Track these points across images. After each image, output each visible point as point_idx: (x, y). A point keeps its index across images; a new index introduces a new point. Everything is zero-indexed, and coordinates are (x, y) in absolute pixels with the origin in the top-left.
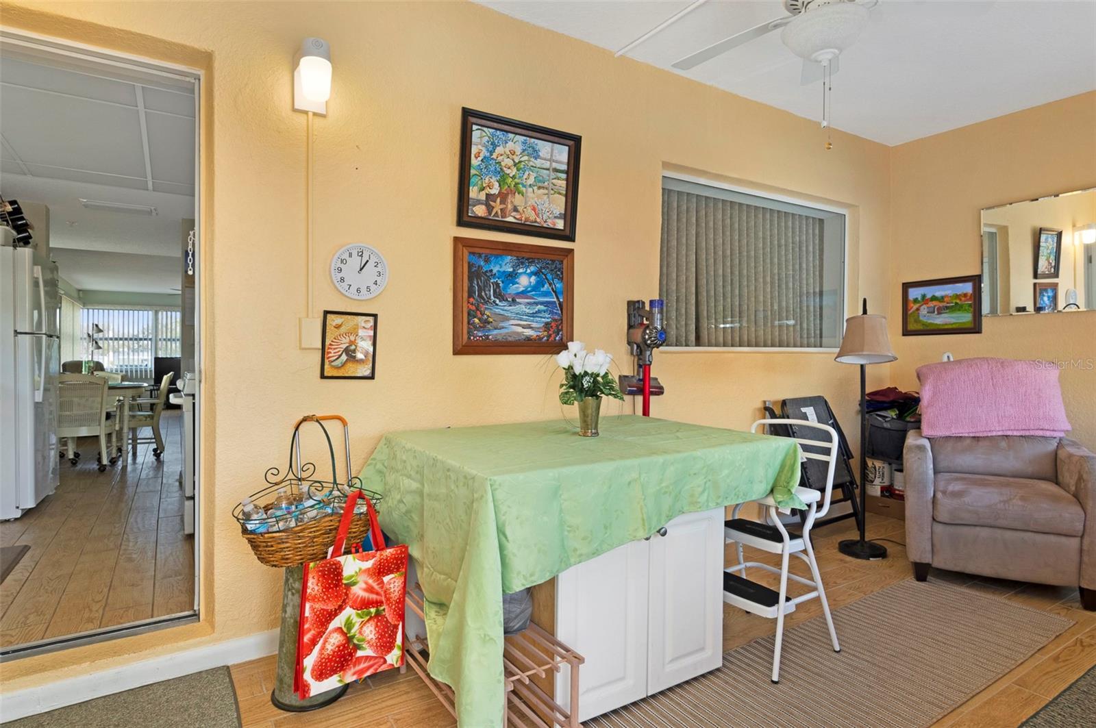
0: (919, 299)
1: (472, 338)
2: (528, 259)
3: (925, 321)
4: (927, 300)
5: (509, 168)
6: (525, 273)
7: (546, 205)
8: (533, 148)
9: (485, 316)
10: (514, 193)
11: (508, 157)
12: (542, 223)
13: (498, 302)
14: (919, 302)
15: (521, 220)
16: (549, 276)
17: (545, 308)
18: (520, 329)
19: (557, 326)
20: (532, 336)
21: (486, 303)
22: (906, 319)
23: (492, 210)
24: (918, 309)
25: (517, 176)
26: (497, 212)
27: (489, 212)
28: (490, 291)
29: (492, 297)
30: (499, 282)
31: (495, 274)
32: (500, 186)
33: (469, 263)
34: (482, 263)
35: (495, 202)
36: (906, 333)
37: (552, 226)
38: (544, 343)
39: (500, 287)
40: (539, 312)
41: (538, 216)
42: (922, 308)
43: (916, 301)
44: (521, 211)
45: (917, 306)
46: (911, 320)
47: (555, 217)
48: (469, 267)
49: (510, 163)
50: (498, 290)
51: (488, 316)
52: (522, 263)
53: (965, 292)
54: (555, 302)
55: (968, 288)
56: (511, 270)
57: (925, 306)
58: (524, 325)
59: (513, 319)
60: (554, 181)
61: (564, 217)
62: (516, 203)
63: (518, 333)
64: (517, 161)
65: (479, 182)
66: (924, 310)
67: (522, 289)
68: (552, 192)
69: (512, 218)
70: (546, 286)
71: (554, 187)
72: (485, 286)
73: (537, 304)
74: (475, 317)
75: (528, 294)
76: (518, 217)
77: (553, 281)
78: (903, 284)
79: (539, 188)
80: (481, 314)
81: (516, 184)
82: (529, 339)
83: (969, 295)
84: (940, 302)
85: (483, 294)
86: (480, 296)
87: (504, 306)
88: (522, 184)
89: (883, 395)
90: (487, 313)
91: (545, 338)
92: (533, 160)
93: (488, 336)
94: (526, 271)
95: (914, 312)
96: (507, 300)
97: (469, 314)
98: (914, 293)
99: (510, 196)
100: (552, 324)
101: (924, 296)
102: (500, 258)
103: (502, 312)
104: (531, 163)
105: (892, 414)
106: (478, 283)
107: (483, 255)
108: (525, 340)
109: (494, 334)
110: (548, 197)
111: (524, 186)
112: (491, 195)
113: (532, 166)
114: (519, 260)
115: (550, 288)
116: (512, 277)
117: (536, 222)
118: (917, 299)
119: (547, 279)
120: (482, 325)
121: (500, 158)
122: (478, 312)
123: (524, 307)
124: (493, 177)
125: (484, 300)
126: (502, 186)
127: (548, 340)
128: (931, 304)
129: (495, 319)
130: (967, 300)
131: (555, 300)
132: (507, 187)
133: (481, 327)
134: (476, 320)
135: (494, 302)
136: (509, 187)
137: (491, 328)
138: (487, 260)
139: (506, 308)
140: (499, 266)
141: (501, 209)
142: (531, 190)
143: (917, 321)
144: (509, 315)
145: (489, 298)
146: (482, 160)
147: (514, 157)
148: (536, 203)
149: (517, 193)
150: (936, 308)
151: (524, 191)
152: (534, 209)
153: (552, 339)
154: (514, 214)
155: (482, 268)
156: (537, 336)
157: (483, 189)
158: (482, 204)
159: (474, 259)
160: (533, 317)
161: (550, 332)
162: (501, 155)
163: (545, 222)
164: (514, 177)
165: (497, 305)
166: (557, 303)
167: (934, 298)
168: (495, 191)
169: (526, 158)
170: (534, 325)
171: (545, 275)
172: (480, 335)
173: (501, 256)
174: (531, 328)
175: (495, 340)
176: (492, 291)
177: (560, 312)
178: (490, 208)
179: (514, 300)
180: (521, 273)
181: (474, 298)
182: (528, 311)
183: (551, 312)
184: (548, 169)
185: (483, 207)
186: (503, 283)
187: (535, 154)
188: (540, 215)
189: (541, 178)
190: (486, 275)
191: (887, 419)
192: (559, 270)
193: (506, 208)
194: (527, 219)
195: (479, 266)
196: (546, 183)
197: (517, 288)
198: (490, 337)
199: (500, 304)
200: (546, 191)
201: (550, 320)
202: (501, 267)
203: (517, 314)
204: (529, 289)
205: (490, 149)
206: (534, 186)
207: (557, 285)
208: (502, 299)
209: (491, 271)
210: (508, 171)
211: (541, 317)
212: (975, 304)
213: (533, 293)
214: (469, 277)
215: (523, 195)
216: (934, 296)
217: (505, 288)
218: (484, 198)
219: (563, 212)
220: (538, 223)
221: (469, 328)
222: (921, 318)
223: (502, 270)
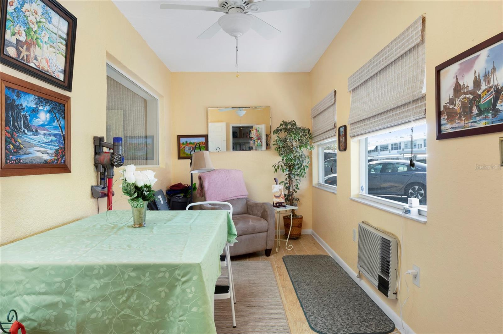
0: (185, 143)
1: (8, 162)
2: (45, 100)
3: (187, 153)
4: (188, 144)
5: (33, 24)
6: (43, 110)
7: (54, 61)
8: (48, 14)
9: (18, 143)
10: (36, 45)
11: (33, 15)
12: (52, 73)
13: (26, 131)
14: (185, 144)
15: (39, 68)
16: (57, 115)
17: (55, 139)
18: (40, 155)
19: (62, 153)
20: (48, 160)
21: (18, 131)
22: (180, 151)
23: (20, 54)
24: (184, 148)
25: (38, 32)
26: (23, 57)
27: (18, 55)
28: (21, 122)
29: (22, 128)
30: (27, 115)
31: (24, 108)
32: (26, 36)
33: (6, 95)
34: (15, 98)
35: (22, 48)
36: (180, 158)
37: (57, 77)
38: (55, 165)
39: (27, 119)
40: (52, 141)
41: (49, 67)
42: (186, 147)
43: (183, 144)
44: (39, 61)
45: (183, 146)
46: (181, 152)
47: (59, 71)
48: (6, 99)
49: (34, 20)
50: (26, 122)
51: (20, 143)
52: (42, 102)
53: (202, 141)
54: (60, 134)
55: (203, 140)
56: (34, 106)
57: (187, 146)
58: (43, 151)
59: (37, 146)
60: (59, 44)
61: (65, 72)
62: (37, 54)
63: (40, 158)
64: (38, 21)
65: (12, 28)
66: (187, 148)
67: (41, 123)
68: (58, 52)
69: (34, 64)
70: (56, 121)
71: (59, 49)
72: (17, 117)
73: (50, 135)
74: (10, 144)
75: (45, 127)
76: (37, 65)
77: (59, 118)
78: (178, 136)
79: (51, 46)
80: (14, 141)
81: (37, 39)
82: (46, 162)
83: (204, 143)
84: (193, 145)
85: (16, 124)
86: (14, 125)
87: (31, 135)
88: (41, 40)
89: (176, 187)
90: (19, 140)
91: (56, 162)
92: (48, 24)
93: (20, 160)
94: (44, 108)
95: (182, 149)
96: (32, 131)
97: (6, 141)
98: (183, 140)
99: (33, 46)
100: (59, 151)
101: (187, 142)
102: (27, 95)
103: (29, 140)
104: (47, 26)
105: (182, 195)
106: (12, 113)
107: (16, 91)
108: (44, 163)
109: (25, 158)
110: (56, 55)
111: (42, 42)
112: (20, 40)
113: (47, 28)
114: (40, 99)
115: (58, 124)
116: (35, 112)
117: (48, 72)
118: (184, 143)
119: (56, 116)
120: (15, 150)
121: (27, 13)
122: (12, 139)
123: (43, 137)
124: (22, 27)
125: (17, 129)
126: (28, 36)
127: (57, 163)
128: (190, 146)
129: (25, 146)
130: (203, 145)
131: (61, 133)
132: (31, 38)
133: (15, 152)
134: (11, 146)
135: (24, 131)
136: (32, 38)
137: (22, 153)
138: (18, 96)
139: (32, 137)
140: (26, 102)
141: (27, 55)
142: (45, 46)
143: (184, 153)
144: (34, 143)
145: (20, 128)
146: (14, 9)
147: (37, 16)
148: (49, 57)
149: (37, 46)
150: (192, 147)
151: (42, 46)
152: (47, 62)
153: (59, 162)
154: (35, 61)
155: (15, 102)
156: (51, 160)
157: (14, 34)
158: (13, 46)
159: (9, 93)
160: (48, 145)
161: (59, 157)
162: (28, 11)
163: (53, 73)
164: (35, 32)
165: (26, 134)
166: (62, 135)
167: (190, 143)
168: (23, 38)
169: (43, 20)
170: (49, 151)
171: (55, 114)
172: (14, 159)
173: (28, 93)
174: (47, 153)
175: (24, 163)
176: (22, 122)
177: (63, 142)
178: (19, 52)
179: (36, 131)
180: (41, 110)
181: (9, 127)
182: (45, 140)
183: (59, 142)
184: (56, 34)
185: (14, 50)
186: (29, 116)
187: (49, 19)
188: (51, 68)
189: (52, 39)
190: (18, 109)
191: (180, 198)
192: (62, 111)
193: (30, 55)
194: (43, 68)
195: (13, 100)
196: (55, 44)
197: (38, 121)
198: (21, 161)
199: (28, 133)
200: (54, 50)
201: (58, 148)
202: (28, 103)
203: (39, 142)
204: (46, 123)
205: (20, 3)
206: (48, 44)
207: (62, 122)
208: (30, 129)
209: (21, 105)
210: (32, 26)
211: (53, 145)
212: (206, 147)
213: (48, 126)
214: (6, 108)
215: (41, 48)
216: (190, 142)
217: (31, 120)
218: (15, 42)
219: (64, 69)
220: (49, 73)
221: (6, 153)
222: (186, 152)
223: (29, 106)
